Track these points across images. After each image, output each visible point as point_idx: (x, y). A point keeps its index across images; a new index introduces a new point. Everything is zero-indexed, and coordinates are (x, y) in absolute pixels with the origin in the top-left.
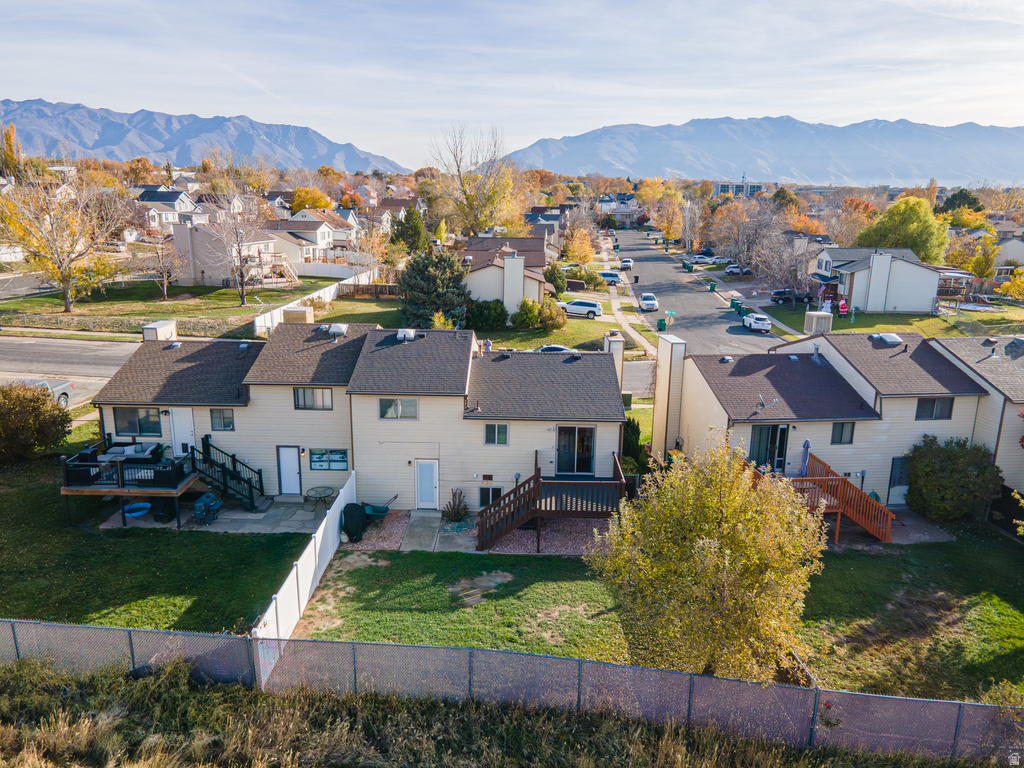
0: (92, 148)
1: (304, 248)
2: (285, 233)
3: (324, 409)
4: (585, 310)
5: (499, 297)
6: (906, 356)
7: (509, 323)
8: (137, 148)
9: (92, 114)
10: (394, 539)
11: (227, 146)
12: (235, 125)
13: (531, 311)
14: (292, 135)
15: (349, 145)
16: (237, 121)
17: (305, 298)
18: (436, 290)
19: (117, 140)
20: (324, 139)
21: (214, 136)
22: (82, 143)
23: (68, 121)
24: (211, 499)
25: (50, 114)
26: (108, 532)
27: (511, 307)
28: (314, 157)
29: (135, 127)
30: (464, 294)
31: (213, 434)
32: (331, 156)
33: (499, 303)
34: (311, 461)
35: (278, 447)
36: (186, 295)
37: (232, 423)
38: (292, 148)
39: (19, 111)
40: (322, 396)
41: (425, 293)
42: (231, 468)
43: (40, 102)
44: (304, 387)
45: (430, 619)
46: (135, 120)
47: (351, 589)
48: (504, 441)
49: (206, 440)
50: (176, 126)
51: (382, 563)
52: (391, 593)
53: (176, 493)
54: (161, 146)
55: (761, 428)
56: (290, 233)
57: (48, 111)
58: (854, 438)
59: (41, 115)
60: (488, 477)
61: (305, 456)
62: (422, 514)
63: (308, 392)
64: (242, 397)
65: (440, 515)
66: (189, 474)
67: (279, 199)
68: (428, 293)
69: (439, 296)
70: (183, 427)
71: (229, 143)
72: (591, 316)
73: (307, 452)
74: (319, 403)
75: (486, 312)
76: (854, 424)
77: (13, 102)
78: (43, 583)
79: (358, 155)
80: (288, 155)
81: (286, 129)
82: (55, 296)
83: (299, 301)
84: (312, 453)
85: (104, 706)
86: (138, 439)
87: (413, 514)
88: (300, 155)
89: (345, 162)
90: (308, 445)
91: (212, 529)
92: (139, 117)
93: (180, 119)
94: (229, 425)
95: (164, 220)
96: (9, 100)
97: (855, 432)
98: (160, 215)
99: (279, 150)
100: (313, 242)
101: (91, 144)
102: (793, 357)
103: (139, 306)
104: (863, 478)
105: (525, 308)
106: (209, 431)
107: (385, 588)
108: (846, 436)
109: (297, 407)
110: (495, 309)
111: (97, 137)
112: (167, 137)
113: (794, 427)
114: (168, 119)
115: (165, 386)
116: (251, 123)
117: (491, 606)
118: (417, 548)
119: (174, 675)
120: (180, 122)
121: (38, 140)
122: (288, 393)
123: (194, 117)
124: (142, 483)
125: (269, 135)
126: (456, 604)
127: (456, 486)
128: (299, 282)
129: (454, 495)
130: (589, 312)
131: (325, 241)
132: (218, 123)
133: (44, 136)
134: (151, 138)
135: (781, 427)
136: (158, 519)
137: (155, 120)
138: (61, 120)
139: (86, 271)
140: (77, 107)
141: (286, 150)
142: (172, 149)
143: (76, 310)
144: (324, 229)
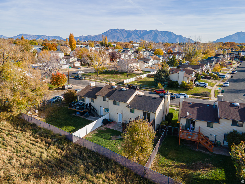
0: (125, 38)
1: (146, 65)
2: (142, 61)
3: (107, 101)
4: (203, 85)
5: (177, 80)
6: (237, 109)
7: (179, 87)
8: (133, 38)
9: (126, 31)
10: (110, 127)
11: (152, 37)
12: (154, 32)
13: (184, 84)
14: (167, 34)
15: (181, 36)
16: (155, 31)
17: (138, 77)
18: (161, 78)
19: (130, 37)
20: (175, 34)
21: (149, 34)
22: (123, 37)
23: (121, 33)
24: (87, 114)
25: (119, 32)
26: (73, 115)
27: (180, 83)
28: (171, 39)
29: (134, 33)
30: (168, 79)
31: (91, 103)
32: (176, 38)
33: (177, 81)
34: (105, 110)
35: (100, 107)
36: (119, 74)
37: (94, 101)
38: (166, 37)
39: (113, 31)
40: (107, 99)
41: (159, 78)
42: (93, 109)
43: (117, 29)
44: (104, 97)
45: (104, 140)
46: (134, 32)
47: (97, 132)
48: (133, 112)
49: (90, 104)
50: (142, 33)
51: (105, 130)
52: (102, 135)
53: (82, 111)
54: (138, 37)
55: (189, 120)
56: (144, 61)
57: (118, 31)
58: (213, 127)
59: (117, 32)
60: (131, 119)
61: (104, 109)
62: (119, 123)
63: (105, 98)
64: (95, 97)
65: (122, 124)
66: (85, 109)
67: (152, 51)
68: (160, 78)
69: (162, 79)
70: (88, 101)
71: (152, 36)
72: (204, 87)
73: (104, 108)
74: (106, 100)
75: (173, 83)
76: (213, 123)
77: (113, 30)
78: (61, 121)
79: (183, 38)
80: (165, 38)
81: (166, 32)
82: (96, 72)
83: (136, 77)
84: (105, 109)
85: (55, 138)
86: (82, 102)
87: (117, 123)
88: (168, 38)
89: (179, 40)
90: (104, 107)
91: (87, 118)
92: (135, 31)
93: (143, 31)
94: (93, 102)
95: (125, 57)
96: (112, 29)
97: (213, 125)
98: (124, 55)
99: (163, 37)
100: (149, 63)
101: (125, 37)
102: (208, 105)
103: (109, 75)
104: (216, 137)
105: (183, 84)
106: (91, 102)
107: (101, 134)
108: (211, 125)
109: (103, 100)
110: (175, 83)
111: (126, 36)
112: (140, 35)
113: (197, 121)
114: (140, 31)
115: (86, 93)
116: (158, 31)
117: (115, 141)
118: (113, 129)
119: (63, 137)
120: (143, 32)
121: (116, 37)
122: (102, 97)
123: (146, 31)
124: (78, 109)
125: (161, 34)
126: (110, 139)
127: (125, 119)
128: (142, 72)
129: (124, 121)
130: (204, 86)
131: (152, 63)
132: (151, 31)
133: (117, 36)
134: (136, 36)
135: (194, 120)
136: (80, 115)
137: (138, 32)
138: (120, 33)
139: (101, 69)
140: (124, 30)
141: (165, 37)
142: (140, 38)
143: (99, 75)
144: (151, 60)
